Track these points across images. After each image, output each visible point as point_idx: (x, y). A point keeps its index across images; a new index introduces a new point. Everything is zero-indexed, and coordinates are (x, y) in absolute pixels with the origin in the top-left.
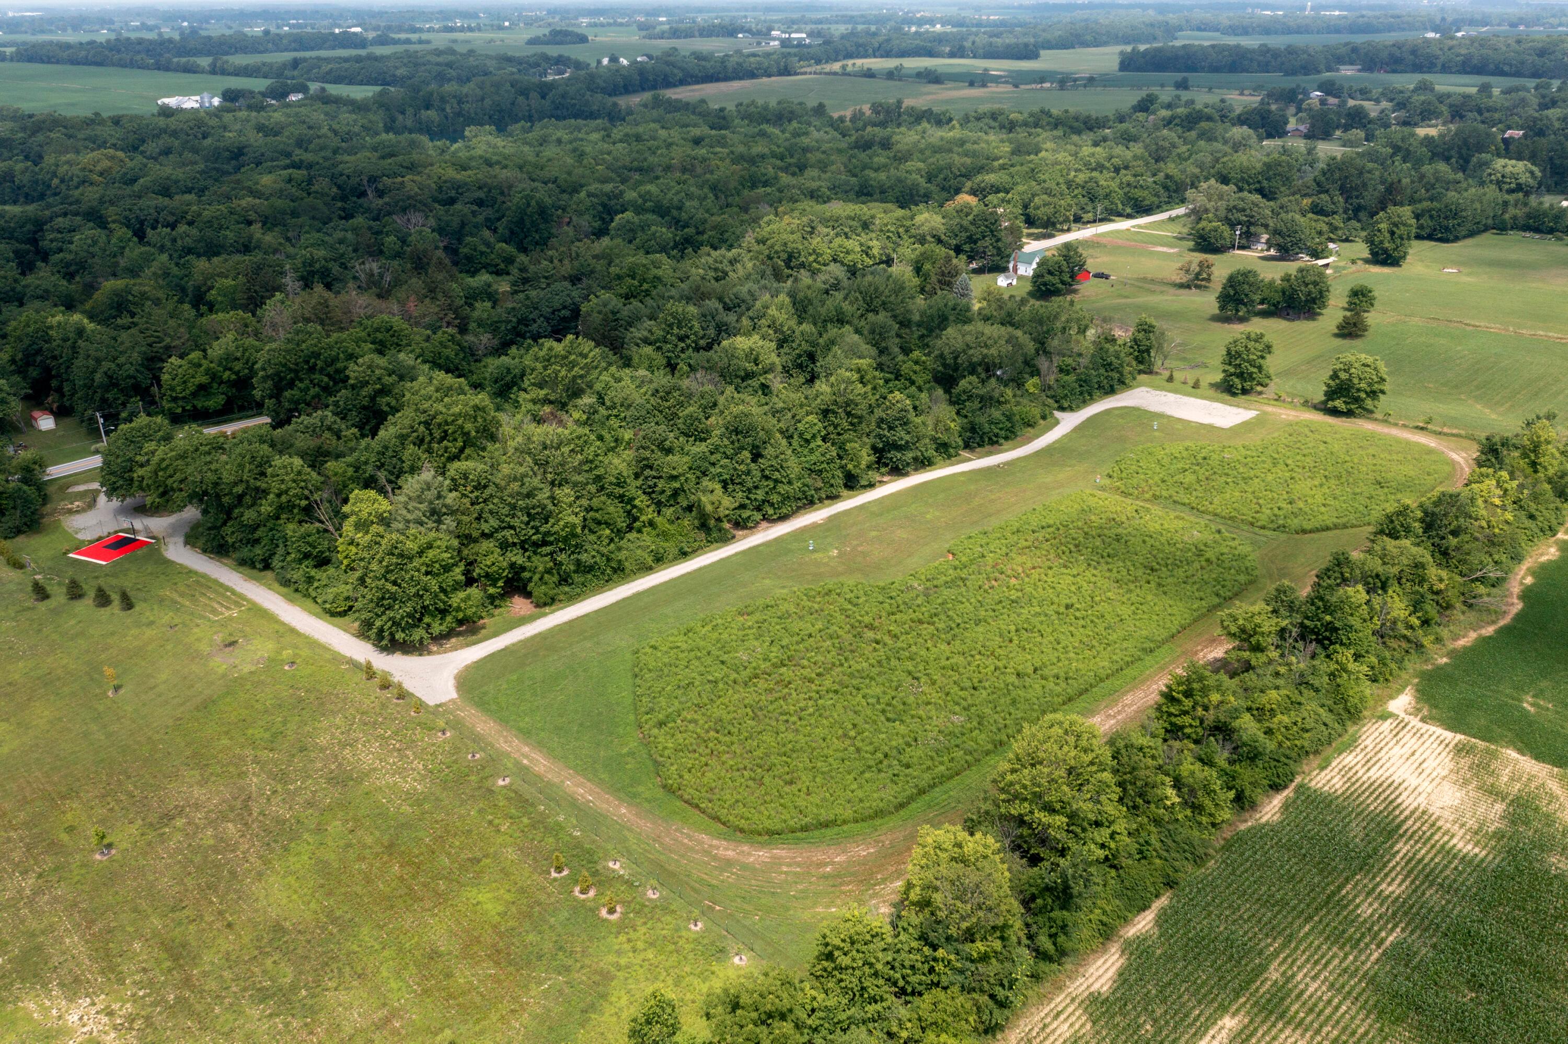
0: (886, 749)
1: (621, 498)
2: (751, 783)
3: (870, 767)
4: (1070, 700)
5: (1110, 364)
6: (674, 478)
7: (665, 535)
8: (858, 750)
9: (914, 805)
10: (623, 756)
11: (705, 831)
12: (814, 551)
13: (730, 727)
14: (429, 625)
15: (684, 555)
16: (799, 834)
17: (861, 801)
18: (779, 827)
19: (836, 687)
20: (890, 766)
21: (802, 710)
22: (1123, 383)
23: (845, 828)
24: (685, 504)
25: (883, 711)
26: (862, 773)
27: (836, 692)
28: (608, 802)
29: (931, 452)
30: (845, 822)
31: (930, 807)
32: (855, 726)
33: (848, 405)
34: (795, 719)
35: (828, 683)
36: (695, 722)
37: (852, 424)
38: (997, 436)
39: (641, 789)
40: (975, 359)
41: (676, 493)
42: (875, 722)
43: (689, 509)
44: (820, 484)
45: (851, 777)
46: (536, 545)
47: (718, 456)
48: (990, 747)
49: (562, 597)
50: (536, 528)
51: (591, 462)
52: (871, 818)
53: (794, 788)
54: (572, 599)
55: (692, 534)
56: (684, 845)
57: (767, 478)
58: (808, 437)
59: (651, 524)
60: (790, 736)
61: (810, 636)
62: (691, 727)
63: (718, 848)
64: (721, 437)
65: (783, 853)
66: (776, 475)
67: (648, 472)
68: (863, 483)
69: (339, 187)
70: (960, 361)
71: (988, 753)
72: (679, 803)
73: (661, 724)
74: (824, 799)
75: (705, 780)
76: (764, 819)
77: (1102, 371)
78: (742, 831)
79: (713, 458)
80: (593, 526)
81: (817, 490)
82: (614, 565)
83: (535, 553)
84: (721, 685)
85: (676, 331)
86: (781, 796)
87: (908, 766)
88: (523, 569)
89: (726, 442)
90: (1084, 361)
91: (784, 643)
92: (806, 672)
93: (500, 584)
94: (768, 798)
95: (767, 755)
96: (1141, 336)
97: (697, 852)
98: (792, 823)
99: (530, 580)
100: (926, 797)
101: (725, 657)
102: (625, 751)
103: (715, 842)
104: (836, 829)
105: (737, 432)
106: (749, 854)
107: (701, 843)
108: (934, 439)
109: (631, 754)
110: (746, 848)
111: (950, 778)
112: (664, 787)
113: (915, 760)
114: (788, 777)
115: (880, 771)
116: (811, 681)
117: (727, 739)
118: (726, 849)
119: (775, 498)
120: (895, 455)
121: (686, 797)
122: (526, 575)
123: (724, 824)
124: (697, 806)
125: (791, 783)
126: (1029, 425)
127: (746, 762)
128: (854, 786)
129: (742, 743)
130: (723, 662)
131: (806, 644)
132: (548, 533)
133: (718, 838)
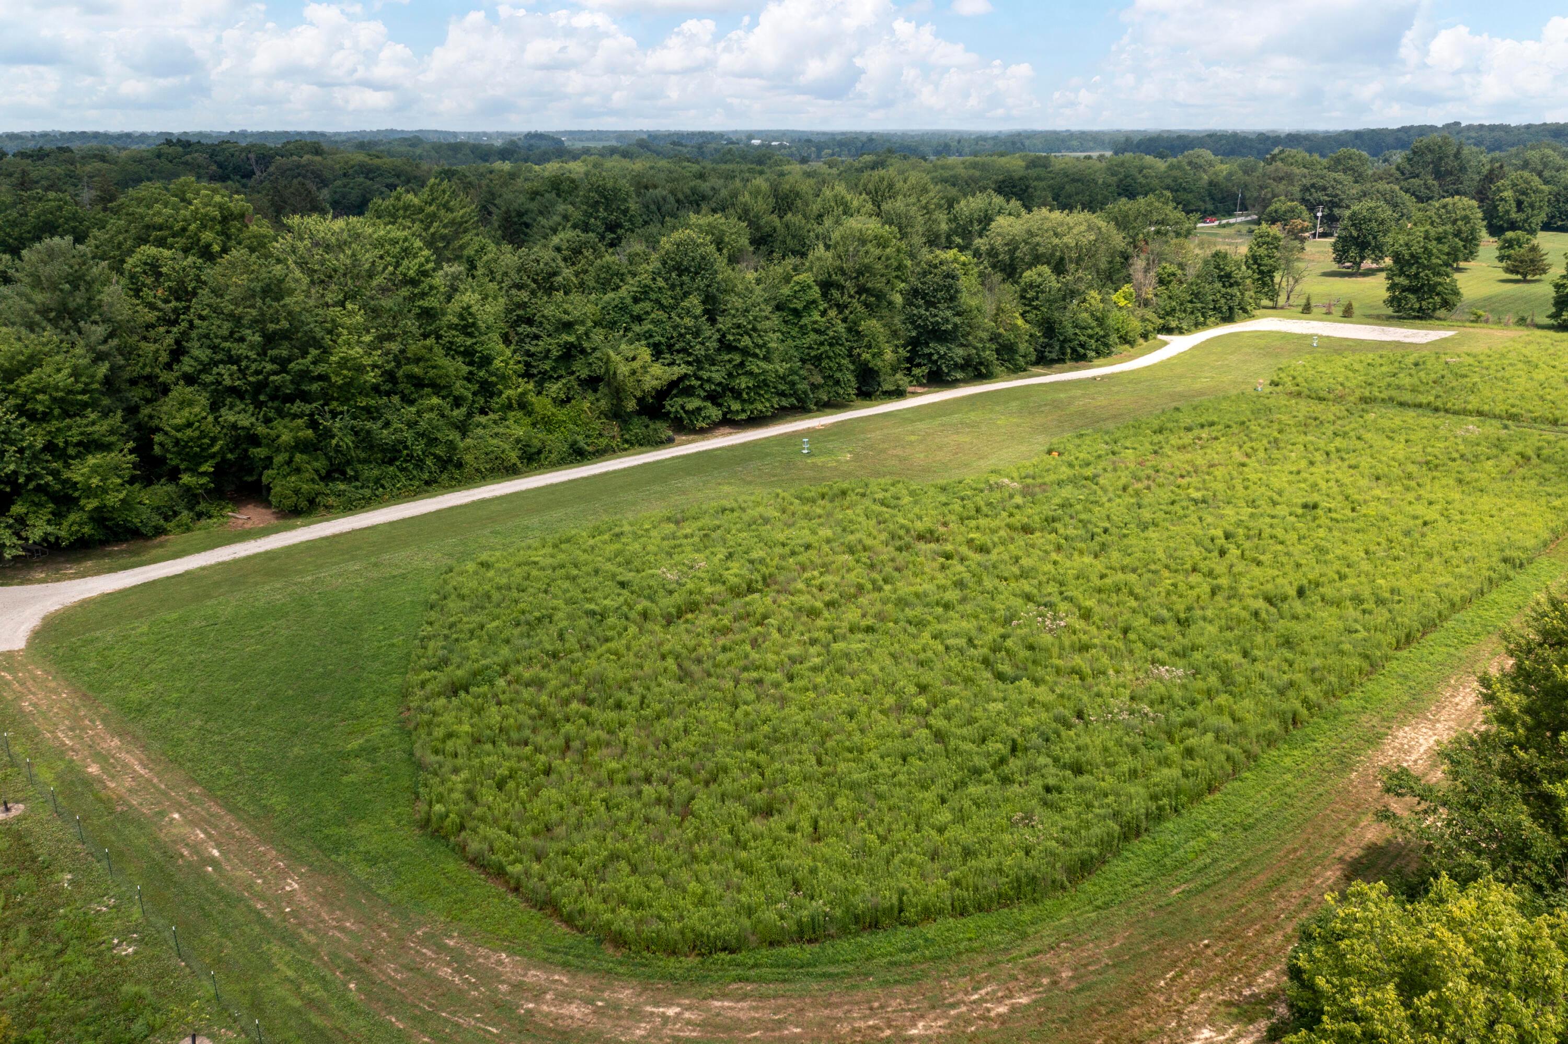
0: (1013, 732)
1: (468, 354)
2: (660, 812)
3: (977, 772)
4: (1409, 639)
5: (1229, 276)
6: (568, 326)
7: (548, 423)
8: (939, 736)
9: (1117, 867)
10: (346, 756)
11: (511, 944)
12: (810, 455)
13: (622, 695)
14: (21, 520)
15: (578, 455)
16: (791, 950)
17: (968, 853)
18: (729, 927)
19: (869, 621)
20: (1030, 769)
21: (793, 660)
22: (1245, 311)
23: (931, 930)
24: (584, 373)
25: (986, 662)
26: (958, 786)
27: (869, 629)
28: (258, 864)
29: (989, 355)
30: (928, 913)
31: (1163, 871)
32: (923, 689)
33: (860, 273)
34: (778, 676)
35: (851, 614)
36: (539, 684)
37: (867, 305)
38: (1082, 346)
39: (362, 829)
40: (1041, 250)
41: (569, 353)
42: (968, 681)
43: (592, 383)
44: (818, 379)
45: (930, 795)
46: (277, 395)
47: (647, 305)
48: (1273, 725)
49: (331, 500)
50: (283, 364)
51: (413, 282)
52: (1003, 900)
53: (777, 823)
54: (350, 507)
55: (597, 425)
56: (436, 983)
57: (730, 348)
58: (799, 306)
59: (523, 405)
60: (767, 708)
61: (808, 547)
62: (527, 693)
63: (538, 996)
64: (655, 275)
65: (742, 1010)
66: (746, 341)
67: (524, 329)
68: (887, 387)
69: (220, 166)
70: (1018, 254)
71: (1270, 740)
72: (452, 866)
73: (454, 689)
74: (864, 850)
75: (536, 807)
76: (686, 903)
77: (1218, 285)
78: (619, 940)
79: (637, 309)
80: (408, 388)
81: (815, 387)
82: (440, 451)
83: (281, 414)
84: (612, 620)
85: (602, 213)
86: (739, 843)
87: (1078, 770)
88: (255, 440)
89: (661, 283)
90: (1191, 272)
91: (754, 555)
92: (803, 600)
93: (207, 467)
94: (701, 849)
95: (708, 748)
96: (1262, 251)
97: (471, 1007)
98: (770, 915)
99: (268, 462)
100: (1145, 846)
101: (628, 576)
102: (355, 744)
103: (535, 976)
104: (903, 935)
105: (681, 270)
106: (635, 1014)
107: (488, 976)
108: (994, 338)
109: (369, 751)
110: (625, 995)
111: (1196, 797)
112: (425, 824)
113: (1094, 755)
114: (759, 798)
115: (1006, 780)
116: (813, 613)
117: (612, 715)
118: (564, 998)
119: (743, 382)
120: (937, 348)
121: (474, 846)
122: (260, 452)
123: (569, 921)
124: (500, 873)
125: (768, 811)
126: (1126, 340)
127: (651, 765)
128: (944, 816)
129: (645, 724)
130: (623, 585)
131: (802, 558)
132: (304, 375)
133: (545, 964)
